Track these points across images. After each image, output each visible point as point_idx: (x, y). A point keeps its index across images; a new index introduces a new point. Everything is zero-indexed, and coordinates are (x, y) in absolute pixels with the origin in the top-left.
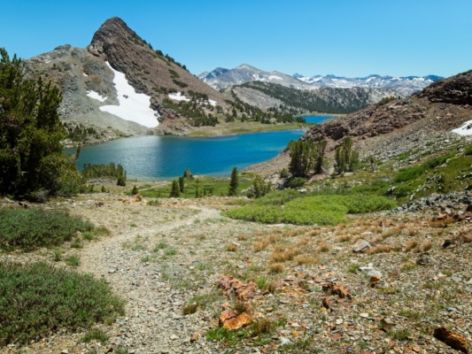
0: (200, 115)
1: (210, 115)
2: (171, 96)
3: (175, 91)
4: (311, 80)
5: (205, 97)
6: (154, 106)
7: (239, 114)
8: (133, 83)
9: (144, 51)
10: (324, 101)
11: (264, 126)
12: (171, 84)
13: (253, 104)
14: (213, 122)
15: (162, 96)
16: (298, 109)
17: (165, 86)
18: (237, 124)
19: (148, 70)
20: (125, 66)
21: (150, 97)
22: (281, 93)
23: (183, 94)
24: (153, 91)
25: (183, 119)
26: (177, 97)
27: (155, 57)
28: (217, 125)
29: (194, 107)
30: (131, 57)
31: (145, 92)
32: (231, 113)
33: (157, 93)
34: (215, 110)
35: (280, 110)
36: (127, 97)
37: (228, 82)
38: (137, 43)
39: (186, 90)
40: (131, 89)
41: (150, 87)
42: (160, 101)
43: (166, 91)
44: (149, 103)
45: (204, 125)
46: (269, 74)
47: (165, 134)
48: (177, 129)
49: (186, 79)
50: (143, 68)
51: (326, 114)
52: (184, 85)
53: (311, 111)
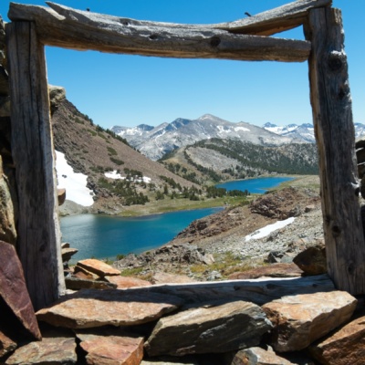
0: (132, 194)
1: (141, 194)
2: (107, 175)
3: (111, 170)
4: (284, 129)
5: (140, 175)
6: (90, 186)
7: (170, 191)
8: (72, 163)
9: (84, 129)
10: (288, 159)
11: (193, 202)
12: (108, 163)
13: (207, 165)
14: (142, 200)
15: (99, 176)
16: (256, 170)
17: (102, 165)
18: (167, 202)
19: (86, 149)
20: (65, 146)
21: (87, 177)
22: (240, 151)
23: (118, 172)
24: (91, 171)
25: (116, 198)
26: (113, 176)
27: (94, 134)
28: (147, 204)
29: (128, 186)
30: (71, 136)
31: (83, 172)
32: (162, 190)
33: (94, 173)
34: (148, 188)
35: (236, 171)
36: (65, 177)
37: (189, 134)
38: (77, 121)
39: (122, 167)
40: (70, 169)
41: (87, 167)
42: (96, 180)
43: (102, 170)
44: (86, 183)
45: (134, 204)
46: (235, 125)
47: (99, 213)
48: (109, 208)
49: (123, 156)
50: (83, 147)
51: (285, 175)
52: (120, 163)
53: (270, 172)
